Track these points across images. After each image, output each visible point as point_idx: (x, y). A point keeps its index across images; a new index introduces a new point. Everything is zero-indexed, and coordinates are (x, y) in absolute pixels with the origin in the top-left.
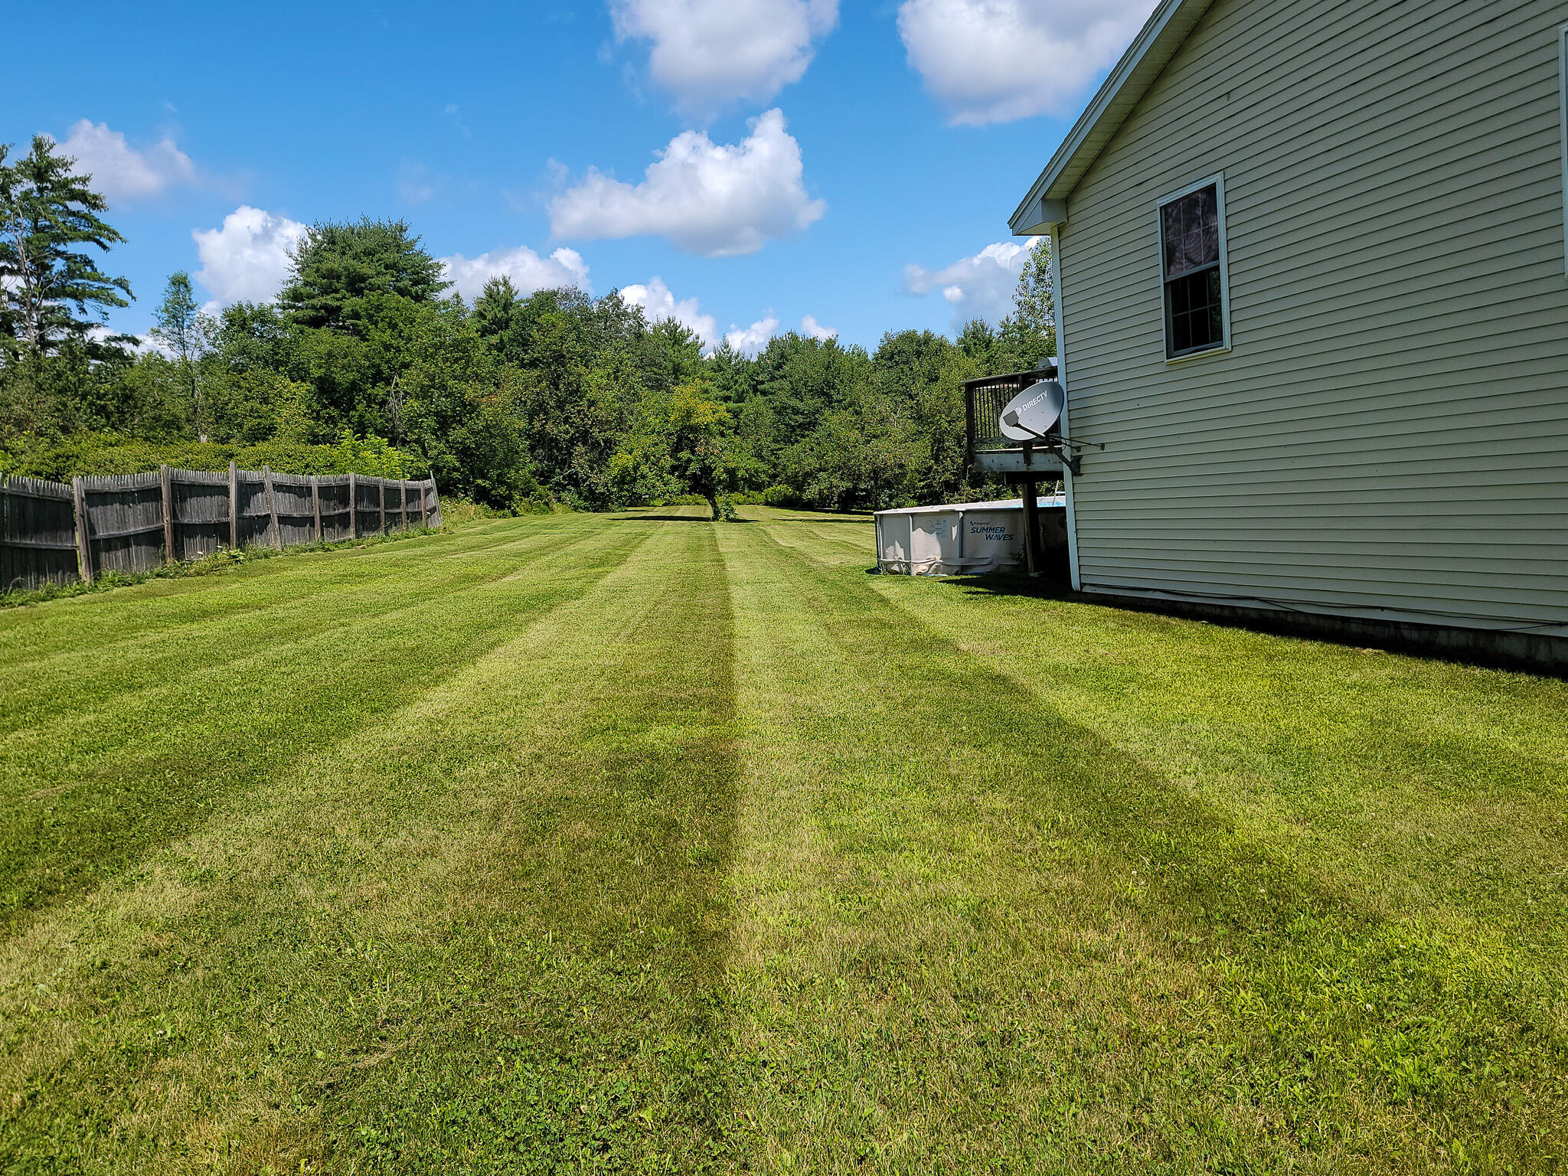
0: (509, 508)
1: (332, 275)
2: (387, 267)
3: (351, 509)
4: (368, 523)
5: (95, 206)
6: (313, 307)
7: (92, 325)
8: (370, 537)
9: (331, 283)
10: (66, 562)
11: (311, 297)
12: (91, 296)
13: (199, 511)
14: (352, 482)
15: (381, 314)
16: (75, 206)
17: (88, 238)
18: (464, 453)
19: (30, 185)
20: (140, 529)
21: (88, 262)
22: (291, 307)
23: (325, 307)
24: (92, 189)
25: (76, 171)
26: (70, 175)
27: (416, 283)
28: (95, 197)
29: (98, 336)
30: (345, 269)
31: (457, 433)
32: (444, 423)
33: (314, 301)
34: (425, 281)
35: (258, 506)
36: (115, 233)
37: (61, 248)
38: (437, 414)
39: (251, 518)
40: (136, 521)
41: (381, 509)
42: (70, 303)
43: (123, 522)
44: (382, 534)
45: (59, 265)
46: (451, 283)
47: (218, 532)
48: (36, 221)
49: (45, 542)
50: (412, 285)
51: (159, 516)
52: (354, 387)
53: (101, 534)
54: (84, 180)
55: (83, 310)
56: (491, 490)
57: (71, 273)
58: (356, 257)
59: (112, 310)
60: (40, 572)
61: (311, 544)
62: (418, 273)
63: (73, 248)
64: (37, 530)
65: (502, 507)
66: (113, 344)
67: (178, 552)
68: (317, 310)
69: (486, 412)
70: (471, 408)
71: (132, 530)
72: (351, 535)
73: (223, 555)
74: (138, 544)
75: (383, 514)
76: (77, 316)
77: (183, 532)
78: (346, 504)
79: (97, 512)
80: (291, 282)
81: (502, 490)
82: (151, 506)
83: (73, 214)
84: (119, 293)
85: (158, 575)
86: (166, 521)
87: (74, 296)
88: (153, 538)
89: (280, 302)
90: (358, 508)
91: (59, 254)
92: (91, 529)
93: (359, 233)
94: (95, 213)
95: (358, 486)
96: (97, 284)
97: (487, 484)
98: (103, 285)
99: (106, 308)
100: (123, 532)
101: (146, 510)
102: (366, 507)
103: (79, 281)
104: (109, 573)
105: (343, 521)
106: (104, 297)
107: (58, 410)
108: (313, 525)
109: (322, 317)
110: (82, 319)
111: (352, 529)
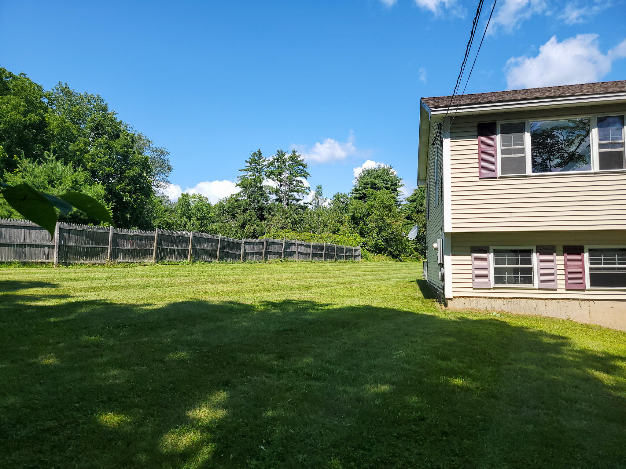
0: (399, 258)
1: (367, 184)
2: (383, 181)
3: (324, 252)
4: (328, 257)
5: (304, 167)
6: (360, 193)
7: (300, 200)
8: (329, 260)
9: (366, 186)
10: (238, 257)
11: (360, 190)
12: (300, 192)
13: (273, 248)
14: (325, 245)
15: (372, 196)
16: (301, 167)
17: (302, 176)
18: (386, 241)
19: (290, 162)
20: (257, 251)
21: (302, 182)
22: (354, 193)
23: (364, 193)
24: (304, 162)
25: (301, 158)
26: (299, 159)
27: (392, 185)
28: (305, 165)
29: (301, 202)
30: (371, 182)
31: (384, 233)
32: (381, 230)
33: (360, 192)
34: (395, 184)
35: (293, 249)
36: (309, 174)
37: (296, 179)
38: (379, 227)
39: (289, 251)
40: (256, 249)
41: (335, 253)
42: (296, 194)
43: (253, 250)
44: (334, 260)
45: (295, 182)
46: (404, 185)
47: (279, 254)
48: (290, 172)
49: (233, 252)
50: (391, 186)
51: (262, 249)
52: (361, 218)
53: (247, 251)
54: (303, 160)
55: (299, 196)
56: (393, 252)
57: (297, 186)
58: (374, 178)
59: (305, 195)
60: (231, 258)
61: (307, 260)
62: (393, 182)
63: (299, 179)
64: (232, 249)
65: (396, 258)
66: (306, 205)
67: (266, 258)
68: (361, 194)
69: (393, 227)
70: (389, 226)
71: (255, 251)
72: (323, 259)
73: (278, 260)
74: (256, 255)
75: (335, 255)
76: (297, 197)
77: (268, 254)
78: (322, 251)
79: (247, 247)
80: (355, 186)
81: (397, 252)
82: (261, 246)
83: (300, 169)
84: (307, 191)
85: (259, 262)
86: (264, 250)
87: (296, 192)
88: (260, 254)
89: (352, 192)
90: (327, 252)
91: (295, 180)
92: (245, 250)
93: (376, 171)
94: (305, 169)
95: (326, 246)
96: (302, 188)
97: (392, 250)
98: (304, 189)
99: (304, 195)
100: (252, 252)
101: (259, 247)
102: (329, 252)
103: (298, 188)
104: (247, 260)
105: (321, 255)
106: (304, 192)
107: (284, 223)
108: (310, 255)
109: (362, 196)
110: (298, 198)
111: (323, 258)
